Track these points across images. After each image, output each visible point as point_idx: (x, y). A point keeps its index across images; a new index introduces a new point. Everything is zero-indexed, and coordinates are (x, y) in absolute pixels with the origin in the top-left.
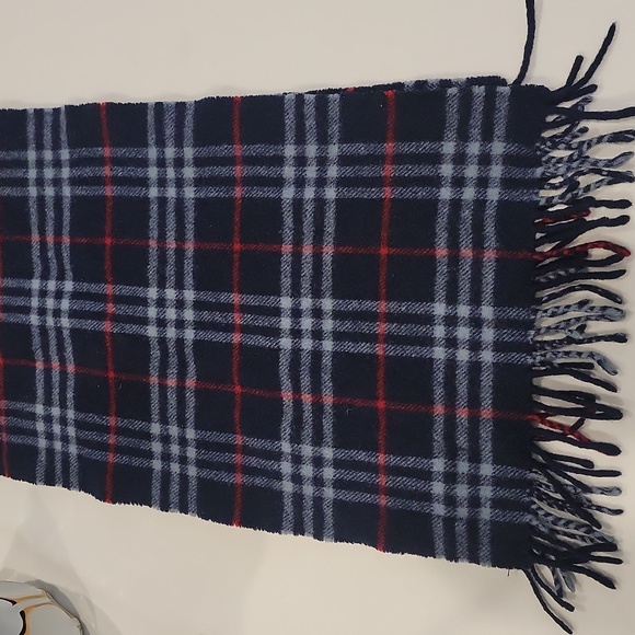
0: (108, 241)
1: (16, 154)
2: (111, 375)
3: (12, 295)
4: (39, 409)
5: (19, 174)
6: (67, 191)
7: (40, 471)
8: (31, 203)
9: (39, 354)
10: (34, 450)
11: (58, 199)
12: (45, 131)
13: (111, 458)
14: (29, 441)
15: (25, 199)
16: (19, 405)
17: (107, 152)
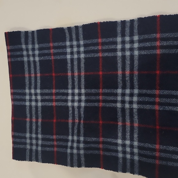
0: (158, 72)
1: (111, 39)
2: (158, 127)
3: (108, 96)
4: (120, 141)
5: (113, 47)
6: (136, 53)
7: (120, 167)
8: (118, 59)
9: (120, 119)
10: (117, 158)
11: (132, 57)
12: (126, 29)
13: (157, 162)
14: (114, 154)
15: (116, 57)
16: (109, 140)
17: (158, 36)
